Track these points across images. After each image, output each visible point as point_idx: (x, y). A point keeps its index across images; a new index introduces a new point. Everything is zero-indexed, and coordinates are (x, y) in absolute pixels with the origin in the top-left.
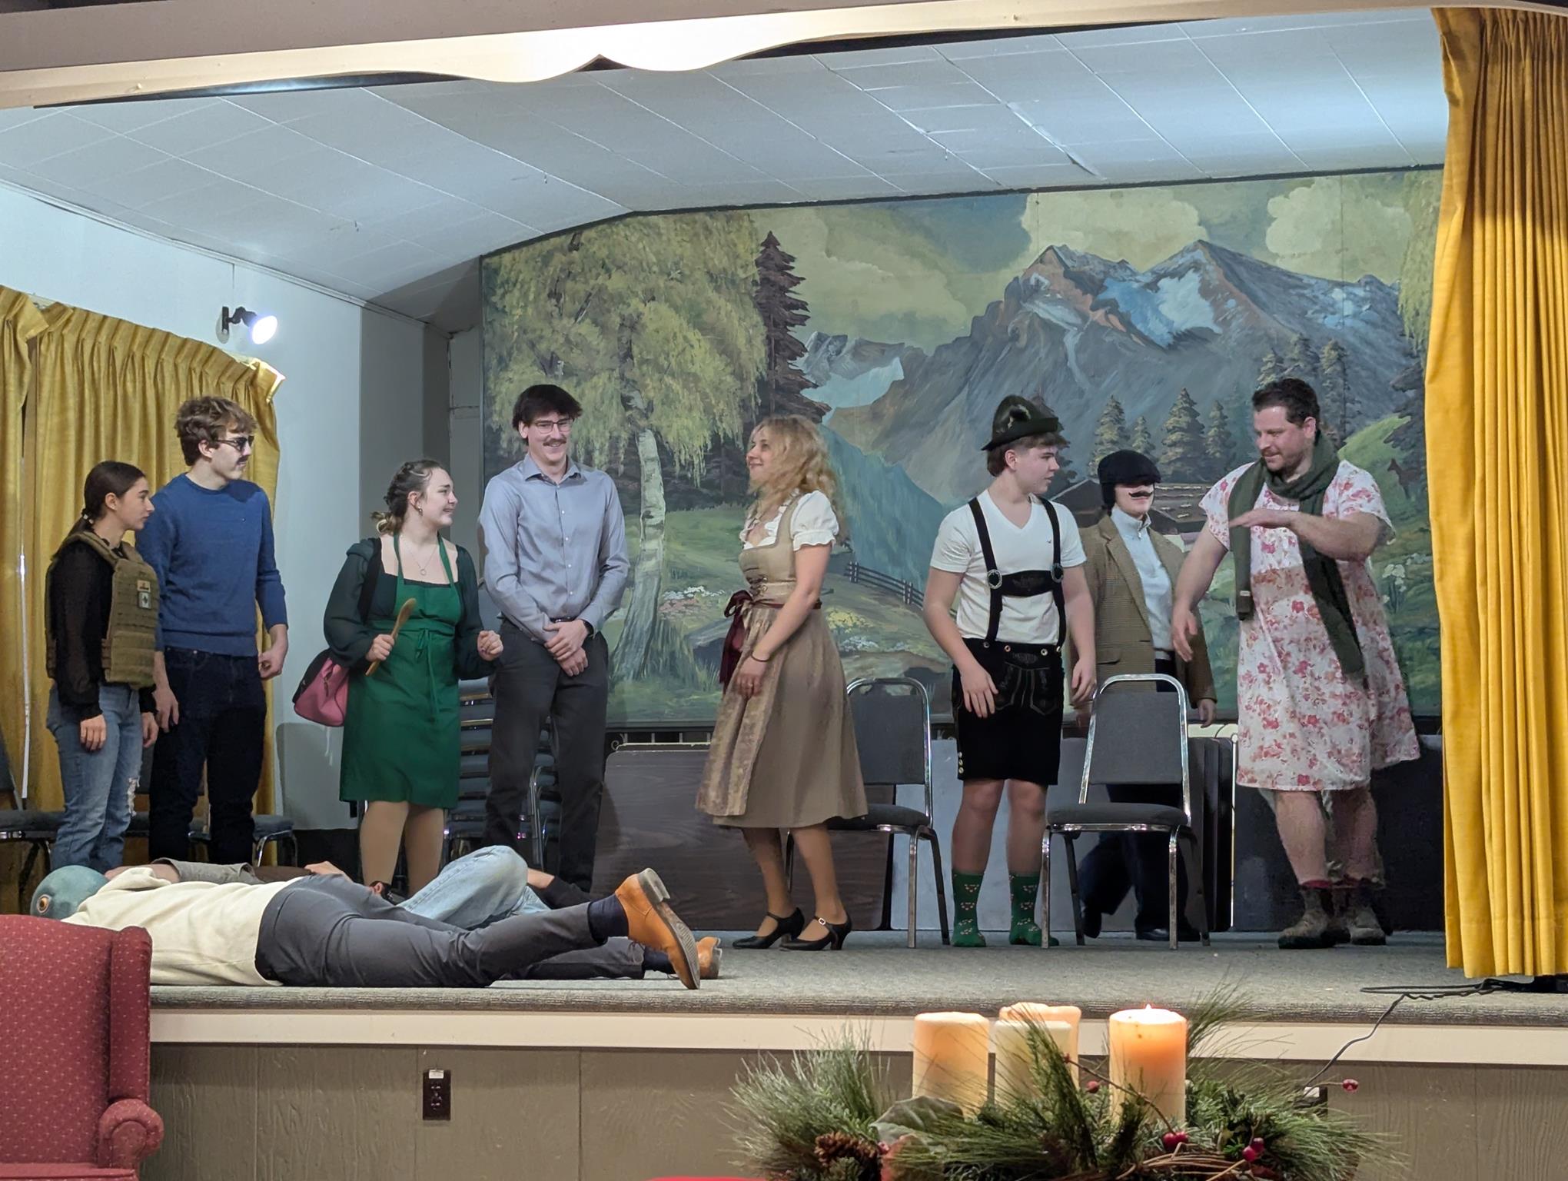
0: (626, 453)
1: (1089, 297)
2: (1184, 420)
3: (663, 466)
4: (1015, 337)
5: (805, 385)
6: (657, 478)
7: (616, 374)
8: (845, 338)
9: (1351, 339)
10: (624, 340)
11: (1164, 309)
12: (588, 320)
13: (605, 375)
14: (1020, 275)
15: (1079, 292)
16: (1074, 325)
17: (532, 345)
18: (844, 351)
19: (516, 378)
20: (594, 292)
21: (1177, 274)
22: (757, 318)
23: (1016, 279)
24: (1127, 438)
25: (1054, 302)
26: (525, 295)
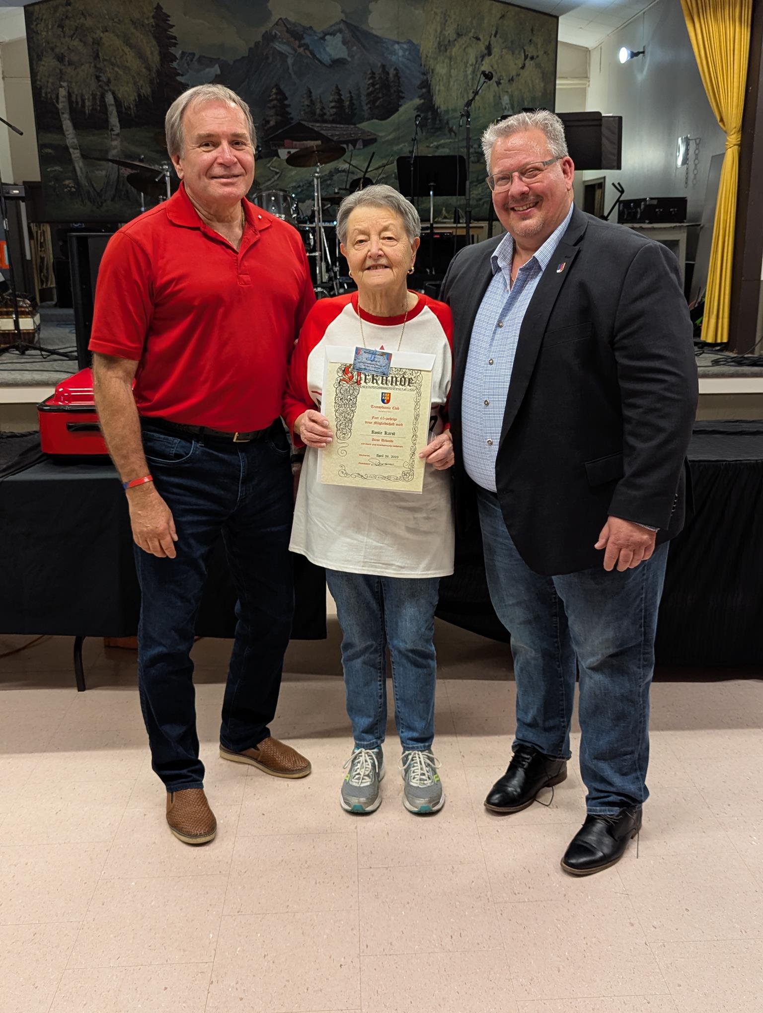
0: (100, 101)
1: (297, 42)
2: (337, 97)
3: (117, 108)
4: (267, 58)
5: (178, 74)
6: (115, 113)
7: (93, 65)
8: (193, 54)
9: (401, 66)
10: (95, 50)
11: (328, 49)
12: (77, 39)
13: (87, 65)
14: (268, 30)
15: (292, 39)
16: (292, 54)
17: (52, 49)
18: (194, 60)
19: (46, 64)
20: (79, 26)
21: (333, 34)
22: (155, 43)
23: (267, 32)
24: (314, 104)
25: (284, 43)
26: (47, 26)
